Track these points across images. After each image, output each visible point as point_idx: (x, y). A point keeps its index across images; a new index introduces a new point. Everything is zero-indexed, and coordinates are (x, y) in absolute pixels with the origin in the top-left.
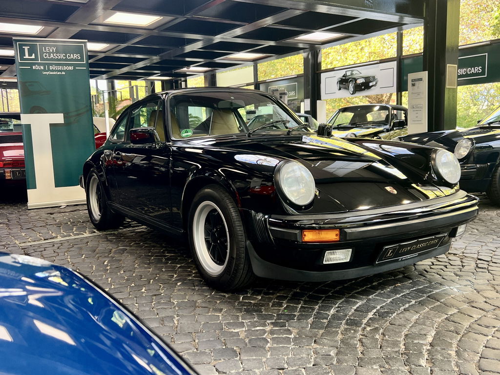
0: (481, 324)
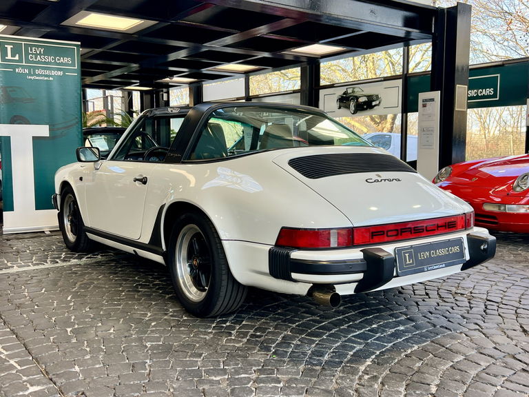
0: (489, 372)
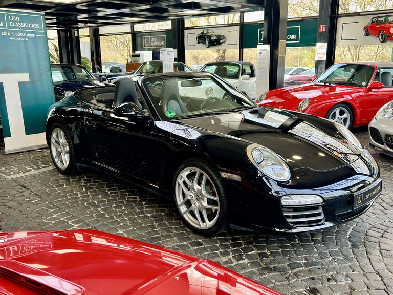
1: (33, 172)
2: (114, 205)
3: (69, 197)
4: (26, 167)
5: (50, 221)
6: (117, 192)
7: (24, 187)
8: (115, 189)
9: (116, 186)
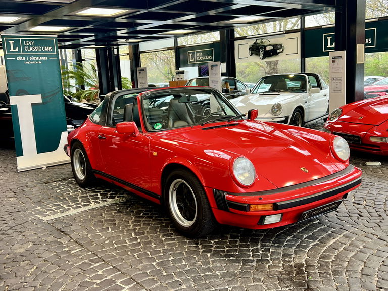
1: (72, 212)
2: (172, 258)
3: (116, 246)
4: (64, 206)
5: (94, 281)
6: (174, 239)
7: (62, 232)
8: (171, 235)
9: (171, 230)
